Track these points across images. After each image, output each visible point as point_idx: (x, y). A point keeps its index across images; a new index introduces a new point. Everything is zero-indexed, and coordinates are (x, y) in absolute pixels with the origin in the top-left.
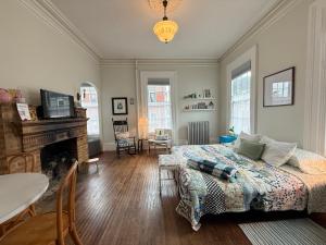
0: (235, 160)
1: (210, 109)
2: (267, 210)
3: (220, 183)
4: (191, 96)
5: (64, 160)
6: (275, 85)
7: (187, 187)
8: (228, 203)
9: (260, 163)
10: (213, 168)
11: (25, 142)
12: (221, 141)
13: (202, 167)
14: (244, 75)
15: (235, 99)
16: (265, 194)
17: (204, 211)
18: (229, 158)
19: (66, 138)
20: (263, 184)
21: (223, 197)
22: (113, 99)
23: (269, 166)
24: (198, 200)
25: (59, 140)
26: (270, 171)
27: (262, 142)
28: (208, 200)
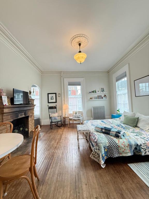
0: (122, 127)
1: (104, 99)
2: (143, 154)
3: (115, 139)
4: (93, 92)
5: (21, 129)
6: (140, 85)
7: (96, 142)
8: (121, 151)
9: (137, 128)
10: (110, 131)
11: (4, 117)
12: (113, 117)
13: (104, 131)
14: (123, 80)
15: (118, 93)
16: (141, 145)
17: (107, 156)
18: (119, 126)
19: (24, 116)
20: (140, 139)
21: (118, 147)
22: (48, 94)
23: (142, 130)
24: (103, 149)
25: (20, 117)
26: (143, 132)
27: (136, 116)
28: (109, 149)
